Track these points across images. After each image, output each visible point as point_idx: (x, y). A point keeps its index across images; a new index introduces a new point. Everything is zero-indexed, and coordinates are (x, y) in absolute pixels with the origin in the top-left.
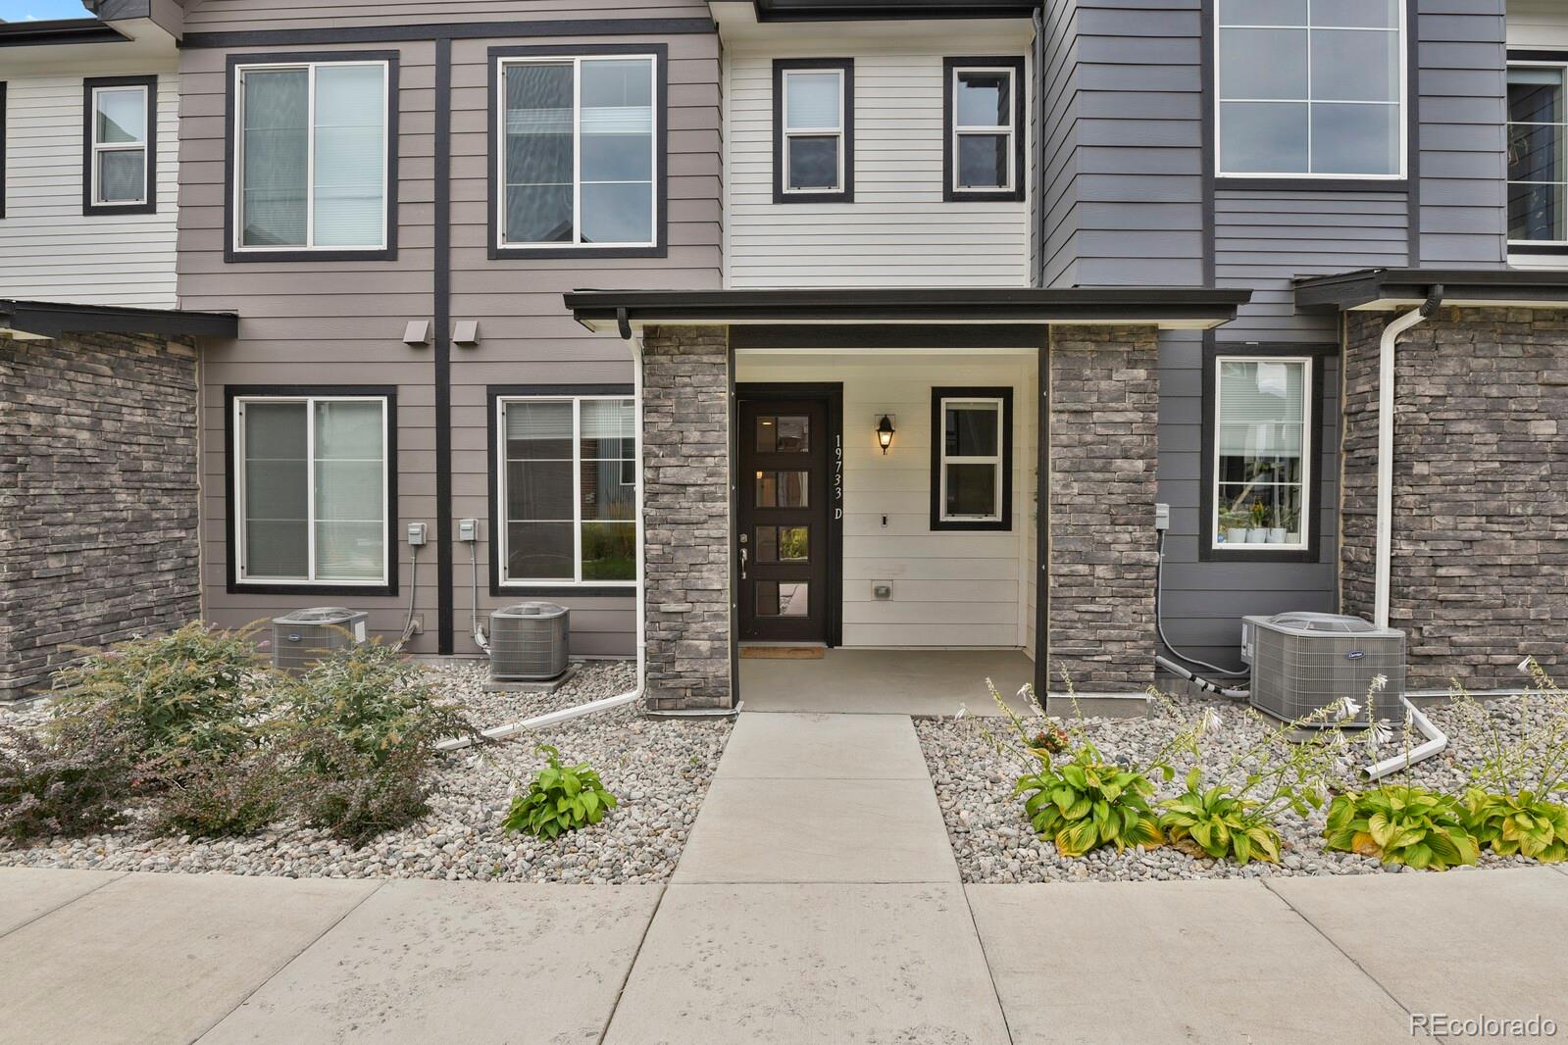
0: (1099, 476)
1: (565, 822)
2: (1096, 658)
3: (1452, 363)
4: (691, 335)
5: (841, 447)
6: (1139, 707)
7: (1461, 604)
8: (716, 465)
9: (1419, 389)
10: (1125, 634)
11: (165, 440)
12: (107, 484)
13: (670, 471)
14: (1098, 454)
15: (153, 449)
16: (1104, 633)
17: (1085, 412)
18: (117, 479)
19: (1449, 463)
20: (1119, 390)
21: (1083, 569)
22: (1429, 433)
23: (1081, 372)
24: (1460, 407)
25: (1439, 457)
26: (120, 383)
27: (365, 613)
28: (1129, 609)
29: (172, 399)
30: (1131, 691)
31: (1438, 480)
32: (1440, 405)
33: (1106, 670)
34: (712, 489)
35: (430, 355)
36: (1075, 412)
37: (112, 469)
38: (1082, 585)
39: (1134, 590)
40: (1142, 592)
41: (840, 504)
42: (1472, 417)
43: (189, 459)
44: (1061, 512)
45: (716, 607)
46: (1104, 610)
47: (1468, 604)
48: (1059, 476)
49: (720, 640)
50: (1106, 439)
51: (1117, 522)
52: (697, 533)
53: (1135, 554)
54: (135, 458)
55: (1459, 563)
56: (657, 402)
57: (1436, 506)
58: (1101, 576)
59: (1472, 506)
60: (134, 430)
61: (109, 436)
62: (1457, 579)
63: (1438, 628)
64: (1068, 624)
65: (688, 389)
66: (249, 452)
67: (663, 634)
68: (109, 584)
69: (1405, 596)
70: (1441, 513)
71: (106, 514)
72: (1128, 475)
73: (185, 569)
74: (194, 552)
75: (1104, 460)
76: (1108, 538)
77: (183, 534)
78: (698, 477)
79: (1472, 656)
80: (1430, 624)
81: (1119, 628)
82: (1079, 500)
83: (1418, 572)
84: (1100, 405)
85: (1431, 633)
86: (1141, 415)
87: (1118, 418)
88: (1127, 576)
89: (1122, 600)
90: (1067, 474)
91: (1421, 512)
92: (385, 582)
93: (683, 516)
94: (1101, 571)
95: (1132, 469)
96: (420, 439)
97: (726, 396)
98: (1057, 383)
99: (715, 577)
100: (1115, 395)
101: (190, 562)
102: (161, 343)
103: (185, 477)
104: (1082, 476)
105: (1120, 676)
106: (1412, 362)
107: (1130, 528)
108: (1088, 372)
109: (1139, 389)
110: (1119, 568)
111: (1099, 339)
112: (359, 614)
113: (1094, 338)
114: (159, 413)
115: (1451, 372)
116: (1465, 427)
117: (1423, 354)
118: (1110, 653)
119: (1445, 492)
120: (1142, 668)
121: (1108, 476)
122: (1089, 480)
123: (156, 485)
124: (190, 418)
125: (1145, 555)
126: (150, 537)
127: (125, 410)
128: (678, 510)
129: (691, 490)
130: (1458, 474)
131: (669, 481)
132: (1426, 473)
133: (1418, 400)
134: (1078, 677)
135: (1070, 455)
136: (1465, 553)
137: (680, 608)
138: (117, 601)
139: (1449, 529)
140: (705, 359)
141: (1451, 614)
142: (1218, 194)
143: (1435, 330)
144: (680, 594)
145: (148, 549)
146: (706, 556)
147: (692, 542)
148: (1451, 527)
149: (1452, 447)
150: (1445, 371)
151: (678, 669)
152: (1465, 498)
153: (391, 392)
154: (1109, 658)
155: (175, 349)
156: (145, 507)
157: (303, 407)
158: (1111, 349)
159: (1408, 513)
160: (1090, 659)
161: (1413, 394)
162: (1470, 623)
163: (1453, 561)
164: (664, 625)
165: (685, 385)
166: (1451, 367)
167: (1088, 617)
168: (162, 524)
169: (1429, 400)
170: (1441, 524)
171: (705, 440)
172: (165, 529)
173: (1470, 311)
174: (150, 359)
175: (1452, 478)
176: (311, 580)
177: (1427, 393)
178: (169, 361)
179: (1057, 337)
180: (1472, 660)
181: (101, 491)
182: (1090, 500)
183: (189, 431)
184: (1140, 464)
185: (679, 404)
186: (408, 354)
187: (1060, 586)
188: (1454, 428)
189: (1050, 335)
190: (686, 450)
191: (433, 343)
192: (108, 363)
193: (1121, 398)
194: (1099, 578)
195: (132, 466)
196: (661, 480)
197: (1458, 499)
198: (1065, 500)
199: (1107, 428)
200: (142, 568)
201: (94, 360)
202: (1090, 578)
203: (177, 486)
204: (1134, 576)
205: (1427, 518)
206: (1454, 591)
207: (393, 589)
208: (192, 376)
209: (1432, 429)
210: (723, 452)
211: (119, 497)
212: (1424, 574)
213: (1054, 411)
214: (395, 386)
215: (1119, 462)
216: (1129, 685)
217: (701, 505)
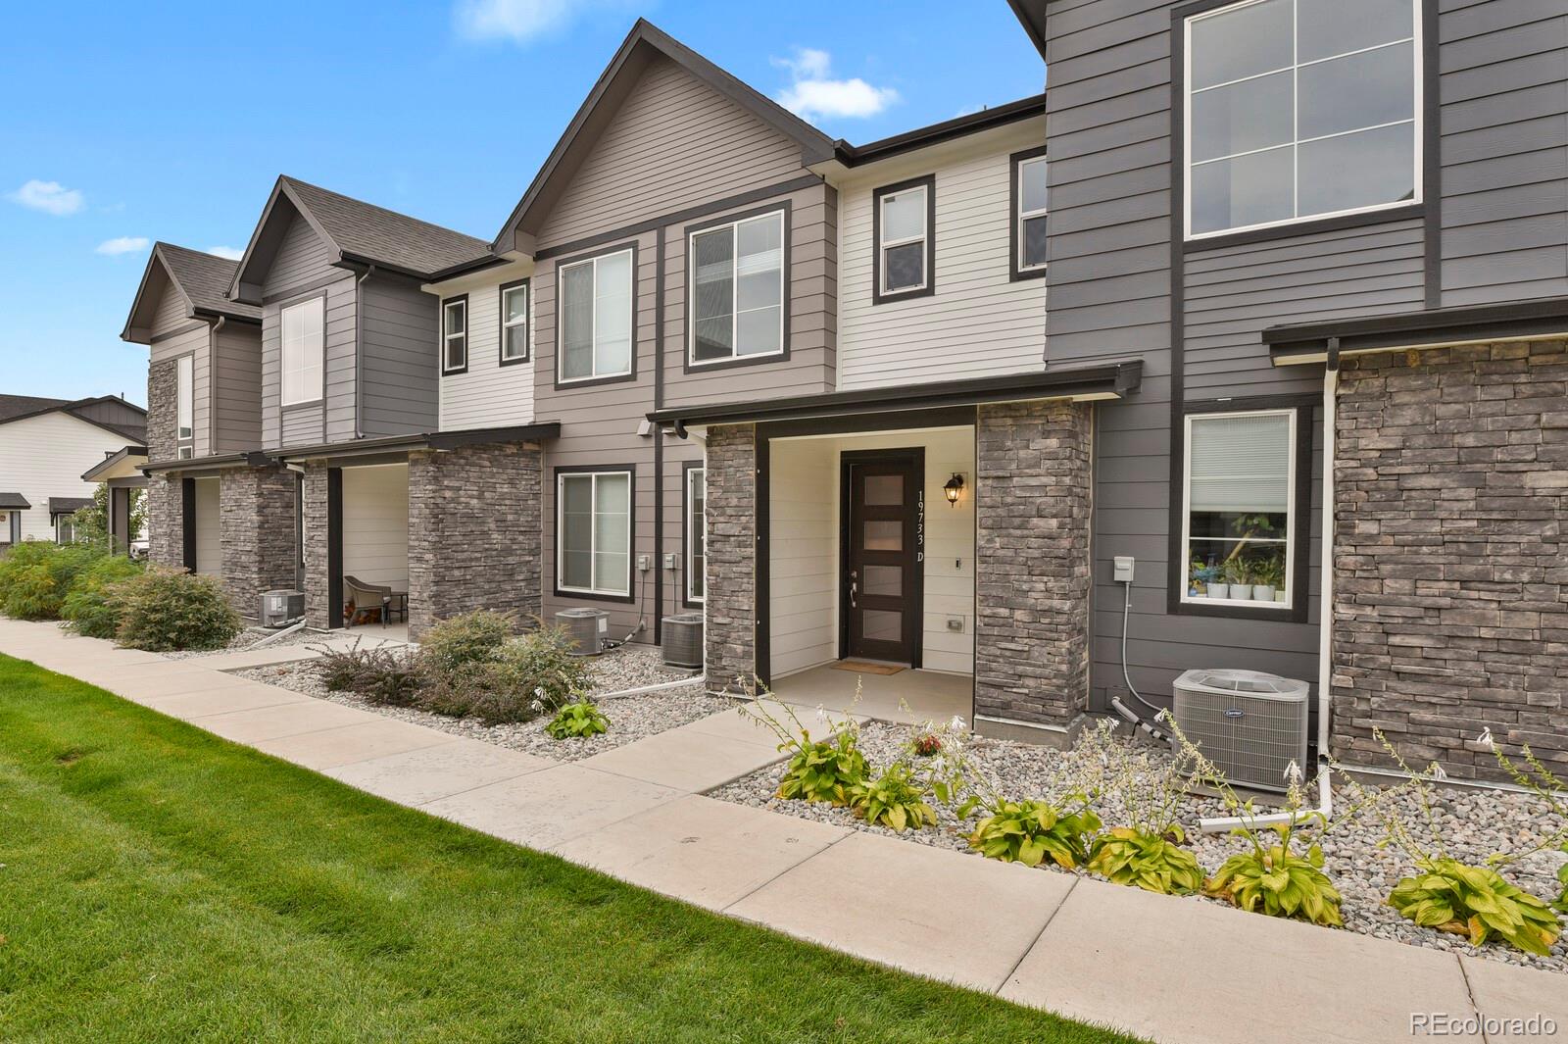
0: (1018, 532)
1: (567, 732)
2: (1014, 690)
3: (1410, 411)
4: (733, 431)
5: (923, 501)
6: (1055, 739)
7: (1423, 678)
8: (747, 522)
9: (1363, 443)
10: (1038, 671)
11: (521, 502)
12: (486, 529)
13: (720, 526)
14: (1016, 514)
15: (514, 508)
16: (1020, 668)
17: (1004, 477)
18: (493, 526)
19: (1405, 522)
20: (1035, 457)
21: (1004, 612)
22: (1378, 490)
23: (1003, 443)
24: (1419, 459)
25: (1390, 515)
26: (495, 470)
27: (607, 613)
28: (1044, 649)
29: (526, 477)
30: (1047, 723)
31: (1390, 540)
32: (1393, 458)
33: (1025, 701)
34: (745, 538)
35: (652, 442)
36: (998, 478)
37: (490, 520)
38: (1003, 625)
39: (1047, 633)
40: (1055, 635)
41: (921, 549)
42: (1437, 470)
43: (536, 513)
44: (985, 562)
45: (746, 622)
46: (1020, 649)
47: (1434, 679)
48: (984, 532)
49: (748, 645)
50: (1024, 502)
51: (1033, 573)
52: (734, 569)
53: (1048, 602)
54: (503, 514)
55: (1418, 632)
56: (714, 479)
57: (1386, 569)
58: (1019, 619)
59: (1438, 570)
60: (503, 497)
61: (488, 501)
62: (1419, 650)
63: (1388, 702)
64: (991, 658)
65: (732, 469)
66: (566, 508)
67: (715, 638)
68: (487, 587)
69: (1345, 663)
70: (1393, 576)
71: (487, 546)
72: (1043, 532)
73: (533, 579)
74: (538, 570)
75: (1020, 519)
76: (1025, 587)
77: (531, 558)
78: (736, 531)
79: (1438, 738)
80: (1381, 696)
81: (1034, 666)
82: (1000, 553)
83: (1364, 639)
84: (1017, 472)
85: (1380, 706)
86: (1054, 478)
87: (1033, 482)
88: (1042, 620)
89: (1038, 642)
90: (991, 531)
91: (1365, 575)
92: (628, 594)
93: (727, 557)
94: (1019, 615)
95: (1047, 526)
96: (647, 499)
97: (753, 473)
98: (982, 454)
99: (746, 601)
100: (1032, 462)
101: (535, 576)
102: (520, 445)
103: (534, 524)
104: (1004, 532)
105: (1036, 708)
106: (1355, 414)
107: (1045, 579)
108: (1009, 443)
109: (1052, 456)
110: (1036, 613)
111: (1018, 414)
112: (604, 613)
113: (1013, 414)
114: (518, 486)
115: (1408, 422)
116: (1426, 481)
117: (1368, 405)
118: (1027, 687)
119: (1402, 553)
120: (1056, 703)
121: (1026, 532)
122: (1009, 536)
123: (516, 529)
124: (537, 487)
125: (1056, 603)
126: (511, 560)
127: (498, 485)
128: (724, 553)
129: (732, 539)
130: (1418, 534)
131: (721, 533)
132: (1376, 532)
133: (1360, 455)
134: (999, 704)
135: (993, 514)
136: (1427, 621)
137: (724, 621)
138: (491, 596)
139: (1404, 594)
140: (740, 448)
141: (1410, 688)
142: (1188, 257)
143: (1386, 378)
144: (725, 611)
145: (510, 567)
146: (740, 587)
147: (732, 576)
148: (1407, 592)
149: (1410, 504)
150: (1400, 421)
151: (724, 663)
152: (1427, 561)
153: (631, 467)
154: (1026, 691)
155: (528, 447)
156: (508, 542)
157: (589, 479)
158: (1028, 422)
159: (1348, 575)
160: (1009, 690)
161: (1356, 449)
162: (1434, 700)
163: (1410, 629)
164: (716, 632)
165: (730, 466)
166: (1408, 416)
167: (1008, 653)
168: (518, 552)
169: (1377, 454)
170: (1392, 588)
171: (741, 504)
172: (521, 555)
173: (1434, 353)
174: (513, 455)
175: (1410, 538)
176: (592, 591)
177: (1371, 447)
178: (525, 455)
179: (983, 415)
180: (1438, 741)
181: (483, 533)
182: (1010, 553)
183: (536, 496)
184: (1054, 522)
185: (726, 480)
186: (641, 443)
187: (985, 625)
188: (1410, 483)
189: (978, 413)
190: (729, 511)
191: (654, 434)
192: (488, 460)
193: (1037, 465)
194: (1017, 621)
195: (500, 518)
196: (715, 532)
197: (1419, 561)
198: (988, 553)
199: (1024, 491)
200: (506, 578)
201: (480, 458)
202: (1011, 620)
203: (528, 529)
204: (1047, 621)
205: (1376, 581)
206: (1413, 662)
207: (631, 600)
208: (538, 462)
209: (1382, 484)
210: (750, 512)
211: (493, 536)
212: (1372, 642)
213: (981, 478)
214: (634, 464)
215: (1035, 520)
216: (1043, 717)
217: (738, 549)
